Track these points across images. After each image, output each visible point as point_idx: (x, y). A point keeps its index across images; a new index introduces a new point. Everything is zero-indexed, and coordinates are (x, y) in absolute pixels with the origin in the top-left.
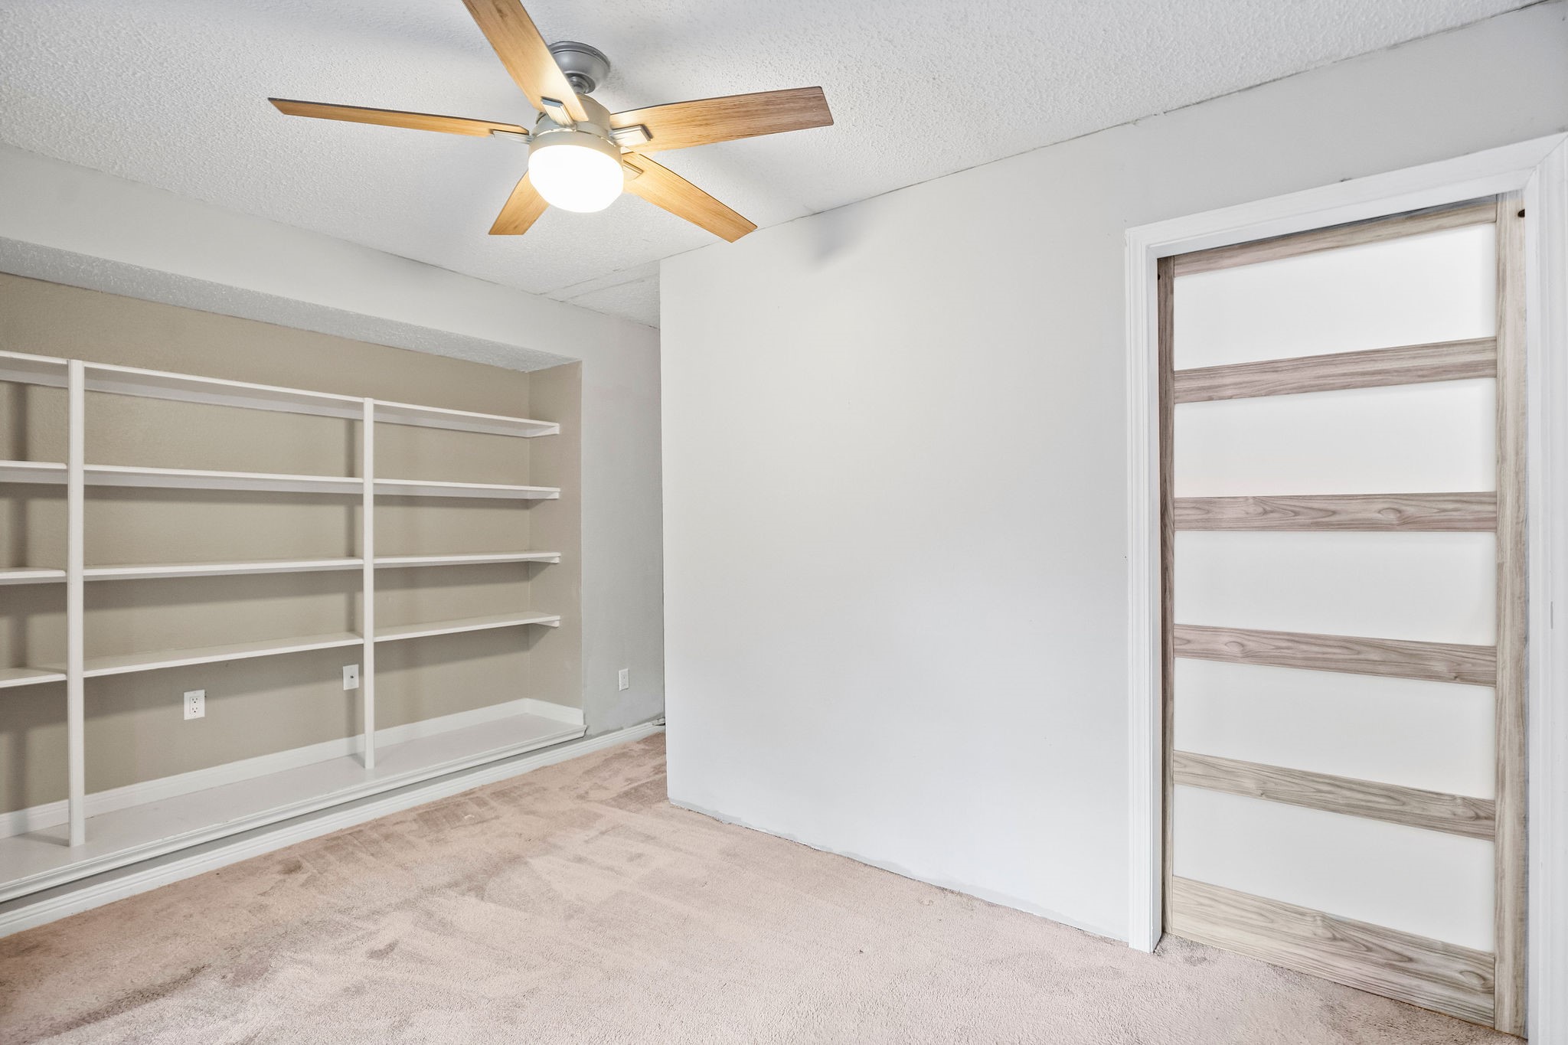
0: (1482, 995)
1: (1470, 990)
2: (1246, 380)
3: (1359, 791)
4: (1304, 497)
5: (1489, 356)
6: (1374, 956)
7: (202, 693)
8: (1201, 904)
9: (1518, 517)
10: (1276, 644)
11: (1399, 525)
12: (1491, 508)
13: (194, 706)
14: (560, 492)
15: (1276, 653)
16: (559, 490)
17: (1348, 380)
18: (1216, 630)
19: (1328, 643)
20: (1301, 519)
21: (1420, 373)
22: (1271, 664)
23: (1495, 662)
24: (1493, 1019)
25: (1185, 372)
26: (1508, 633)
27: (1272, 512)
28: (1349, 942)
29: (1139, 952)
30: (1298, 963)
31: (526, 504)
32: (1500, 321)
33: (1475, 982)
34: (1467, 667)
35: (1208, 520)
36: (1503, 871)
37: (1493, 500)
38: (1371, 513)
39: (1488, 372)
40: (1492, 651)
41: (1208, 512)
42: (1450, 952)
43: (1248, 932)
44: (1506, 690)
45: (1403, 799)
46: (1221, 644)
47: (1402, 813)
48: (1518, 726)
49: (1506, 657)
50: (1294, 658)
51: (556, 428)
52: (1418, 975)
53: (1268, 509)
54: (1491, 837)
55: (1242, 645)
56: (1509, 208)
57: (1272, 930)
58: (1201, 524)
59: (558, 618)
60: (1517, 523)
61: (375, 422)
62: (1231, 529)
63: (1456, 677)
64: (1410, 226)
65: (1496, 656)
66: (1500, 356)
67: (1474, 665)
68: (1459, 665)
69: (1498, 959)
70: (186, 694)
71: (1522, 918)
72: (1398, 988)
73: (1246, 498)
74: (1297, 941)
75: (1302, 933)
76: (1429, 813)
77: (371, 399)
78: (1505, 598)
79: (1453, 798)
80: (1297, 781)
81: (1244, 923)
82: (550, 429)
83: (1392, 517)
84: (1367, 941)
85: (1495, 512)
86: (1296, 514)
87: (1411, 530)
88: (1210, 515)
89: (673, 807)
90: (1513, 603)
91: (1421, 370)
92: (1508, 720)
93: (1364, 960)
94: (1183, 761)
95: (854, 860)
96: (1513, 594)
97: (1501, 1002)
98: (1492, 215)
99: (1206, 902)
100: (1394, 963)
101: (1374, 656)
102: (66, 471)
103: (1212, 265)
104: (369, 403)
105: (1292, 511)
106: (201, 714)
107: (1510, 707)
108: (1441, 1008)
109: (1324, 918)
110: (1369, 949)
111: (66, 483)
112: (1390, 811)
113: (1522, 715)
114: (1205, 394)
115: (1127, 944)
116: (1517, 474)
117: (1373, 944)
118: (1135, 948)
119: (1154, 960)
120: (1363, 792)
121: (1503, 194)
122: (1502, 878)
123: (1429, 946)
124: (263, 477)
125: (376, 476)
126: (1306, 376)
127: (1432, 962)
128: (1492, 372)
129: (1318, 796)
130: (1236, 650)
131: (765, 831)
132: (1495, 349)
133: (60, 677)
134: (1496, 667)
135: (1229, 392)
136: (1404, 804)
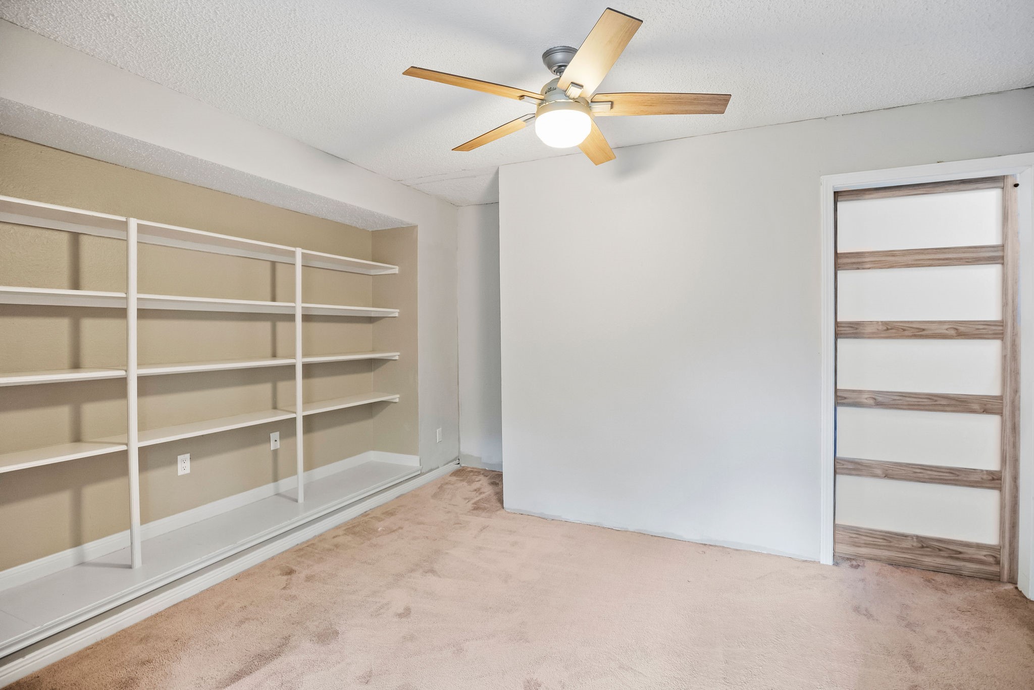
0: (995, 565)
1: (989, 564)
2: (877, 259)
3: (935, 471)
4: (908, 322)
5: (1000, 254)
6: (942, 553)
7: (188, 456)
8: (852, 537)
9: (1013, 333)
10: (893, 398)
11: (956, 336)
12: (1001, 328)
13: (184, 465)
14: (399, 312)
15: (893, 402)
16: (398, 311)
17: (931, 262)
18: (860, 392)
19: (920, 396)
20: (906, 333)
21: (967, 260)
22: (891, 408)
23: (1002, 403)
24: (999, 576)
25: (844, 253)
26: (1008, 389)
27: (891, 329)
28: (931, 548)
29: (827, 565)
30: (903, 562)
31: (370, 320)
32: (1005, 236)
33: (991, 560)
34: (989, 406)
35: (856, 333)
36: (1005, 504)
37: (1001, 324)
38: (942, 330)
39: (999, 261)
40: (1001, 398)
41: (857, 329)
42: (979, 547)
43: (877, 549)
44: (1007, 417)
45: (957, 473)
46: (864, 399)
47: (957, 480)
48: (1013, 434)
49: (1007, 400)
50: (904, 405)
51: (396, 270)
52: (964, 560)
53: (889, 327)
54: (1000, 489)
55: (875, 399)
56: (1010, 182)
57: (890, 546)
58: (853, 335)
59: (398, 396)
60: (1013, 335)
61: (302, 266)
62: (869, 338)
63: (984, 411)
64: (962, 186)
65: (1002, 400)
66: (1005, 254)
67: (992, 405)
68: (985, 405)
69: (1002, 547)
70: (179, 457)
71: (1014, 526)
72: (954, 568)
73: (878, 322)
74: (904, 551)
75: (906, 546)
76: (970, 479)
77: (300, 249)
78: (1007, 371)
79: (982, 471)
80: (904, 468)
81: (875, 545)
82: (391, 270)
83: (953, 332)
84: (939, 546)
85: (1003, 330)
86: (904, 330)
87: (963, 339)
88: (858, 331)
89: (509, 513)
90: (1011, 374)
91: (968, 259)
92: (1008, 430)
93: (939, 556)
94: (842, 462)
95: (645, 534)
96: (1011, 370)
97: (1003, 567)
98: (1002, 185)
99: (854, 536)
100: (953, 555)
101: (944, 402)
102: (126, 299)
103: (859, 198)
104: (299, 251)
105: (902, 329)
106: (188, 471)
107: (1009, 425)
108: (975, 574)
109: (917, 537)
110: (940, 550)
111: (125, 307)
112: (951, 480)
113: (1015, 429)
114: (855, 266)
115: (819, 562)
116: (1013, 311)
117: (943, 547)
118: (824, 563)
119: (835, 568)
120: (938, 471)
121: (1007, 176)
122: (1005, 508)
123: (968, 545)
124: (250, 303)
125: (303, 302)
126: (909, 259)
127: (971, 552)
128: (1002, 261)
129: (915, 475)
130: (872, 402)
131: (579, 522)
132: (1003, 250)
133: (124, 448)
134: (1002, 405)
135: (868, 266)
136: (958, 476)
